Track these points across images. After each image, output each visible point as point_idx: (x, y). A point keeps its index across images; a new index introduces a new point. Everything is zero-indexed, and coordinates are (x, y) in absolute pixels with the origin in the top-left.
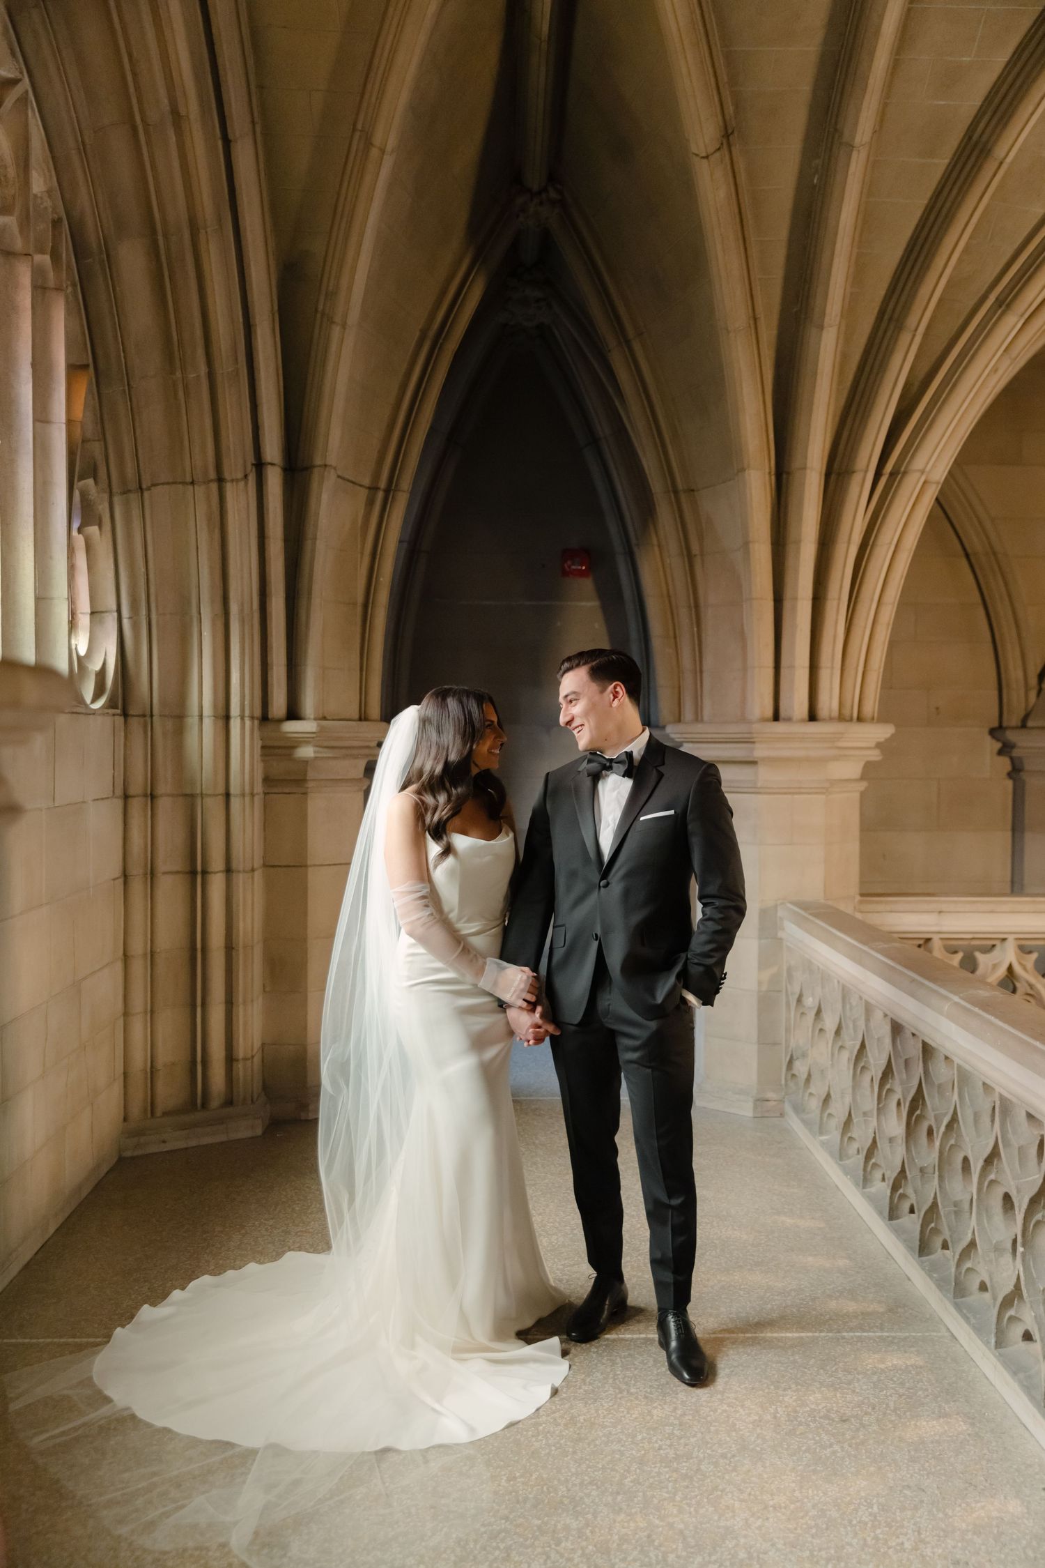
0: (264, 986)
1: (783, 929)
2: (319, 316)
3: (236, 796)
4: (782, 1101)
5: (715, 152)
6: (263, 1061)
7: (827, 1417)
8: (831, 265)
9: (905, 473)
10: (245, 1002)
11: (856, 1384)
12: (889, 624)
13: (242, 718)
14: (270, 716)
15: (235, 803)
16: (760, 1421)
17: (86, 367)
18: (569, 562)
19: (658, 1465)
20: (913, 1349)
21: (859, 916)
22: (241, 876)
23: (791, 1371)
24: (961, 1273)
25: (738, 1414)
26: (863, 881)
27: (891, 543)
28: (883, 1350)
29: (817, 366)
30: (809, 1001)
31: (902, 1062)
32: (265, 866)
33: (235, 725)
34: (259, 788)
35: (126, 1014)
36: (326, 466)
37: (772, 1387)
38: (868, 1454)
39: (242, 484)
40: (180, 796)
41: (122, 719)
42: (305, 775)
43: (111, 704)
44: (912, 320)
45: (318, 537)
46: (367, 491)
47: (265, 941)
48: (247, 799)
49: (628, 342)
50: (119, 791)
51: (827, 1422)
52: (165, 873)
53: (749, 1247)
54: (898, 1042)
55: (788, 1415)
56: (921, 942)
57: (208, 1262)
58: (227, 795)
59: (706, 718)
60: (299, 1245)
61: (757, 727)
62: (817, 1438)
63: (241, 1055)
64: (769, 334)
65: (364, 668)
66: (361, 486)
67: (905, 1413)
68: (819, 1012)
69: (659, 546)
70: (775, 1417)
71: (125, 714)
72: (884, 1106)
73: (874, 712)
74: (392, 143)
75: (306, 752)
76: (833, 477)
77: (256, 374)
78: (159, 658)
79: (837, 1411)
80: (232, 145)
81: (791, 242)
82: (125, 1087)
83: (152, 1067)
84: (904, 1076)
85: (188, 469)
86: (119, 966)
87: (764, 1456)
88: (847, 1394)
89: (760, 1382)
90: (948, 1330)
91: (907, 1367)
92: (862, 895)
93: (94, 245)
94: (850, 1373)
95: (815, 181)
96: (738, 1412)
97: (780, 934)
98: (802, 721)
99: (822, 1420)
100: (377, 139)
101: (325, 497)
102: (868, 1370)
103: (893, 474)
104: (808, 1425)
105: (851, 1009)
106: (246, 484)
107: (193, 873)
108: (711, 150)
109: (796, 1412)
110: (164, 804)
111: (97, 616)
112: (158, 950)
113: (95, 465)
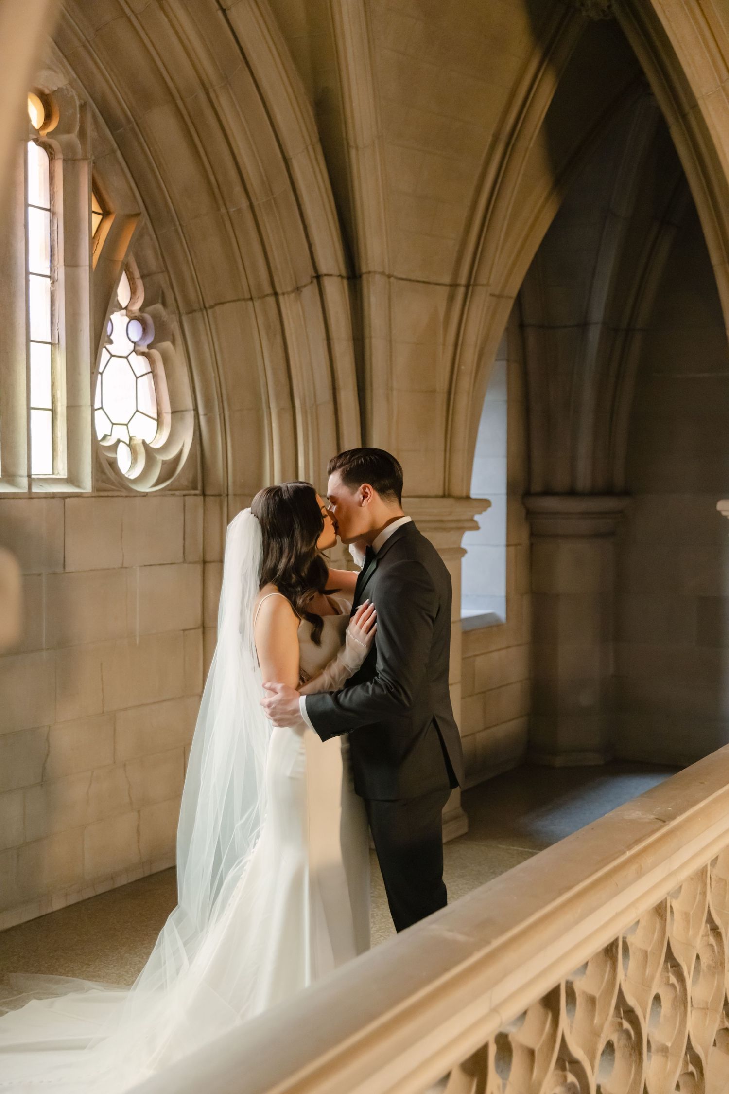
17: (140, 214)
36: (369, 272)
39: (293, 294)
41: (202, 497)
43: (191, 485)
45: (373, 334)
46: (447, 288)
50: (195, 558)
66: (439, 284)
71: (204, 494)
85: (246, 288)
86: (194, 701)
93: (122, 117)
101: (373, 300)
106: (298, 296)
111: (179, 415)
113: (163, 293)
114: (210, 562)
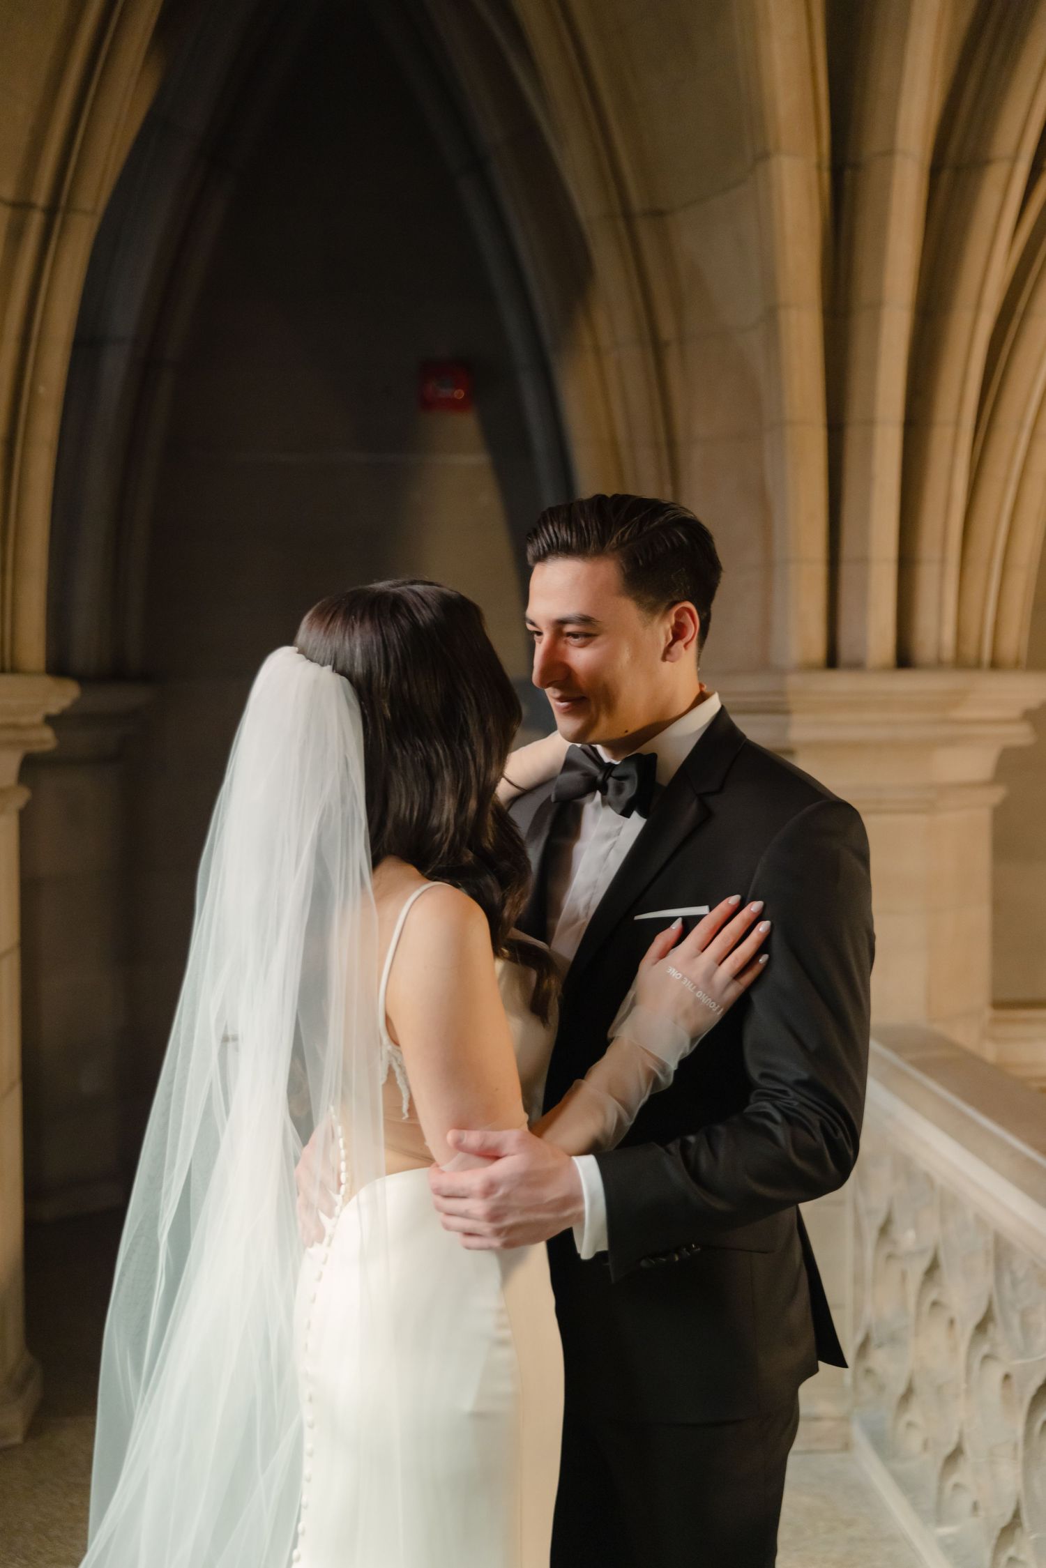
4: (845, 1419)
18: (434, 385)
21: (990, 1053)
26: (997, 977)
30: (907, 1238)
46: (9, 211)
61: (794, 681)
68: (933, 1269)
69: (596, 348)
73: (1020, 652)
76: (946, 176)
92: (996, 1006)
98: (883, 669)
105: (1015, 1284)
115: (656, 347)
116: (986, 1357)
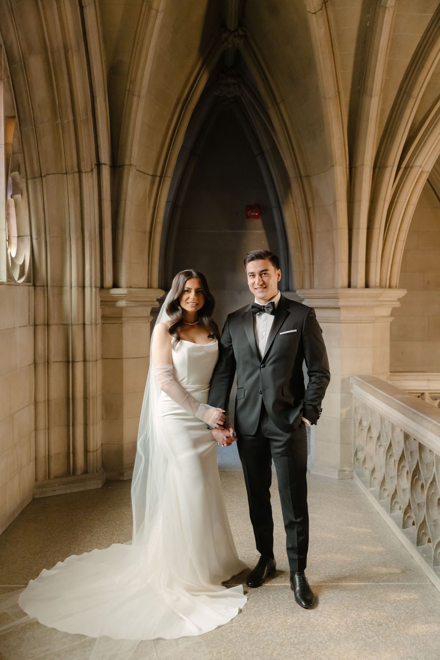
0: (102, 417)
1: (353, 389)
2: (127, 92)
3: (88, 325)
4: (352, 471)
5: (319, 11)
6: (102, 452)
7: (371, 623)
8: (375, 66)
9: (412, 167)
10: (93, 424)
11: (386, 608)
12: (404, 241)
13: (91, 287)
14: (105, 286)
15: (88, 328)
16: (339, 625)
17: (14, 117)
18: (250, 212)
19: (290, 646)
20: (413, 591)
21: (389, 382)
22: (91, 364)
23: (355, 601)
24: (437, 554)
25: (328, 622)
26: (391, 366)
27: (405, 202)
28: (399, 591)
29: (369, 115)
30: (365, 424)
31: (409, 452)
32: (102, 358)
33: (87, 290)
34: (99, 321)
35: (36, 430)
36: (131, 165)
37: (345, 609)
38: (391, 641)
39: (91, 173)
40: (60, 324)
41: (33, 288)
42: (122, 314)
43: (28, 280)
44: (415, 93)
45: (127, 199)
46: (151, 177)
47: (103, 395)
48: (94, 326)
49: (277, 104)
50: (32, 323)
51: (371, 626)
52: (54, 362)
53: (335, 542)
54: (407, 442)
55: (353, 622)
56: (420, 395)
57: (75, 548)
58: (84, 324)
59: (315, 287)
60: (118, 540)
61: (340, 291)
62: (367, 634)
63: (91, 450)
64: (346, 99)
65: (150, 263)
66: (148, 175)
67: (409, 622)
68: (369, 429)
69: (293, 203)
70: (346, 623)
71: (34, 285)
72: (400, 474)
73: (397, 284)
74: (162, 7)
75: (122, 303)
76: (377, 170)
77: (97, 121)
78: (51, 259)
79: (376, 620)
80: (84, 8)
81: (356, 54)
82: (36, 464)
83: (49, 455)
84: (410, 459)
85: (64, 167)
86: (32, 407)
87: (341, 642)
88: (382, 612)
89: (340, 606)
90: (431, 581)
91: (410, 599)
92: (391, 372)
93: (18, 58)
94: (383, 602)
95: (368, 25)
96: (328, 621)
97: (351, 391)
98: (362, 288)
99: (369, 625)
100: (155, 6)
101: (130, 180)
102: (391, 601)
103: (406, 168)
104: (362, 627)
105: (385, 427)
106: (92, 174)
107: (68, 362)
108: (317, 10)
109: (356, 621)
110: (54, 329)
111: (21, 238)
112: (51, 399)
113: (19, 165)
114: (38, 325)
115: (308, 209)
116: (380, 445)
